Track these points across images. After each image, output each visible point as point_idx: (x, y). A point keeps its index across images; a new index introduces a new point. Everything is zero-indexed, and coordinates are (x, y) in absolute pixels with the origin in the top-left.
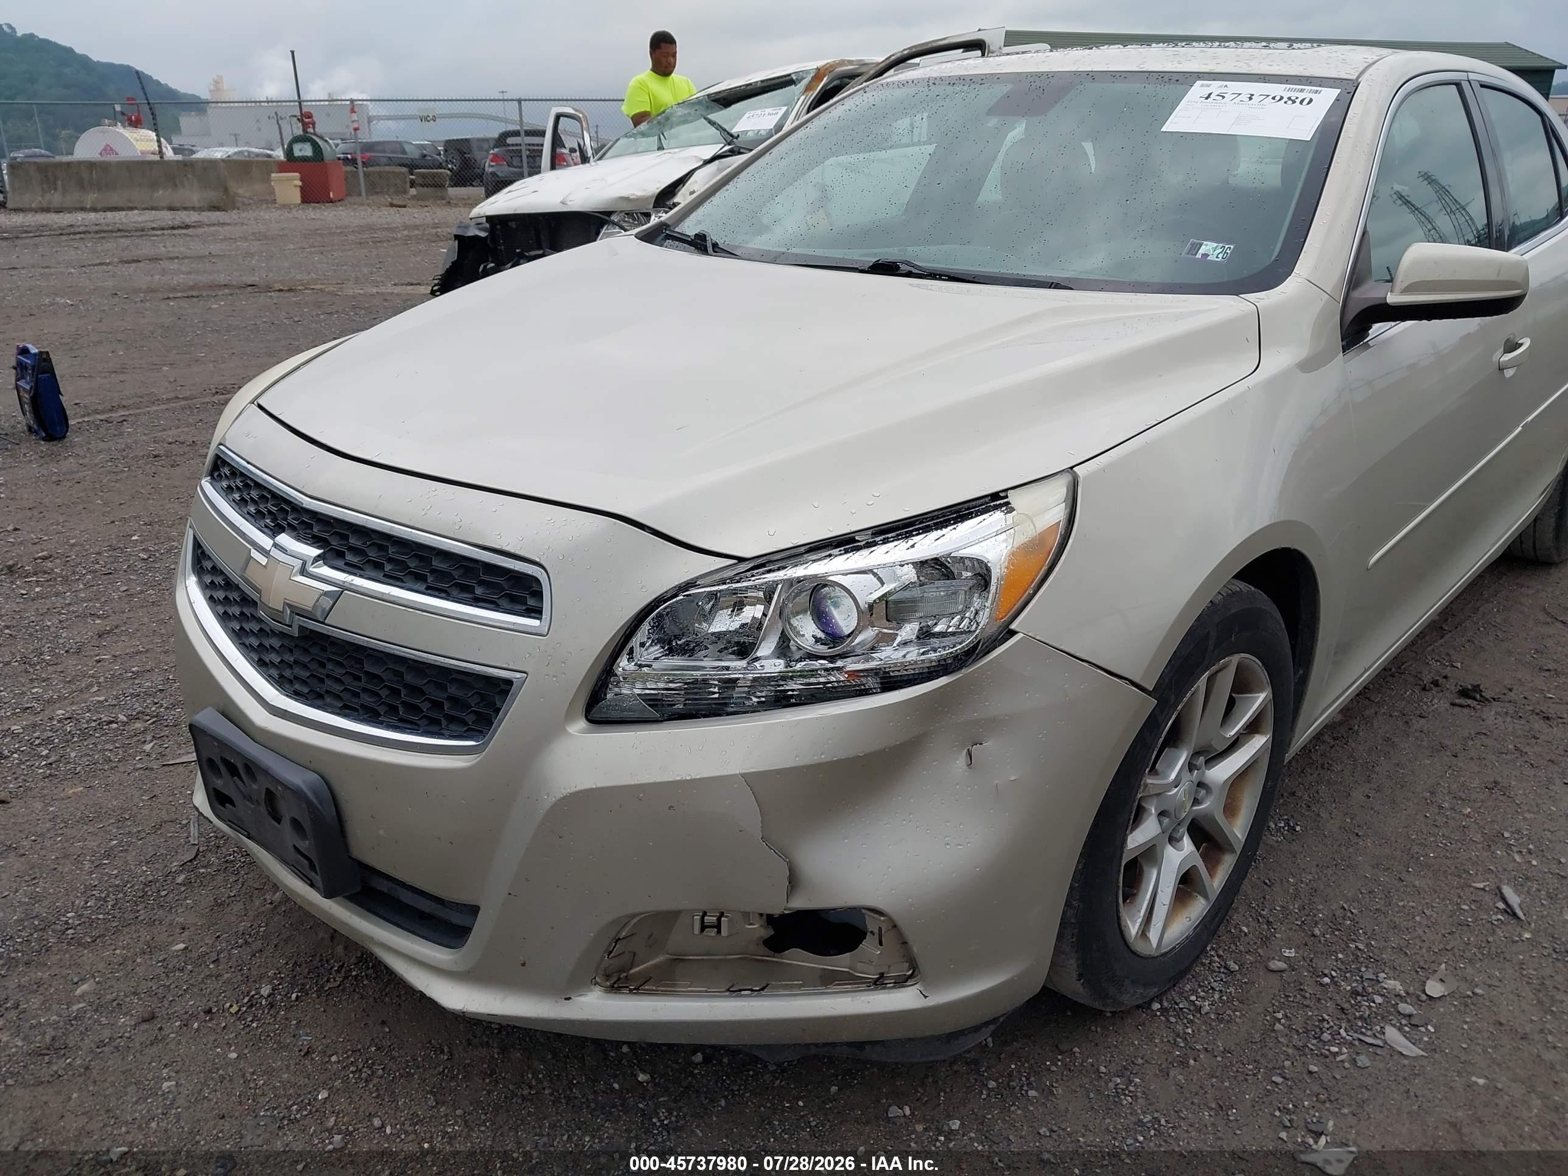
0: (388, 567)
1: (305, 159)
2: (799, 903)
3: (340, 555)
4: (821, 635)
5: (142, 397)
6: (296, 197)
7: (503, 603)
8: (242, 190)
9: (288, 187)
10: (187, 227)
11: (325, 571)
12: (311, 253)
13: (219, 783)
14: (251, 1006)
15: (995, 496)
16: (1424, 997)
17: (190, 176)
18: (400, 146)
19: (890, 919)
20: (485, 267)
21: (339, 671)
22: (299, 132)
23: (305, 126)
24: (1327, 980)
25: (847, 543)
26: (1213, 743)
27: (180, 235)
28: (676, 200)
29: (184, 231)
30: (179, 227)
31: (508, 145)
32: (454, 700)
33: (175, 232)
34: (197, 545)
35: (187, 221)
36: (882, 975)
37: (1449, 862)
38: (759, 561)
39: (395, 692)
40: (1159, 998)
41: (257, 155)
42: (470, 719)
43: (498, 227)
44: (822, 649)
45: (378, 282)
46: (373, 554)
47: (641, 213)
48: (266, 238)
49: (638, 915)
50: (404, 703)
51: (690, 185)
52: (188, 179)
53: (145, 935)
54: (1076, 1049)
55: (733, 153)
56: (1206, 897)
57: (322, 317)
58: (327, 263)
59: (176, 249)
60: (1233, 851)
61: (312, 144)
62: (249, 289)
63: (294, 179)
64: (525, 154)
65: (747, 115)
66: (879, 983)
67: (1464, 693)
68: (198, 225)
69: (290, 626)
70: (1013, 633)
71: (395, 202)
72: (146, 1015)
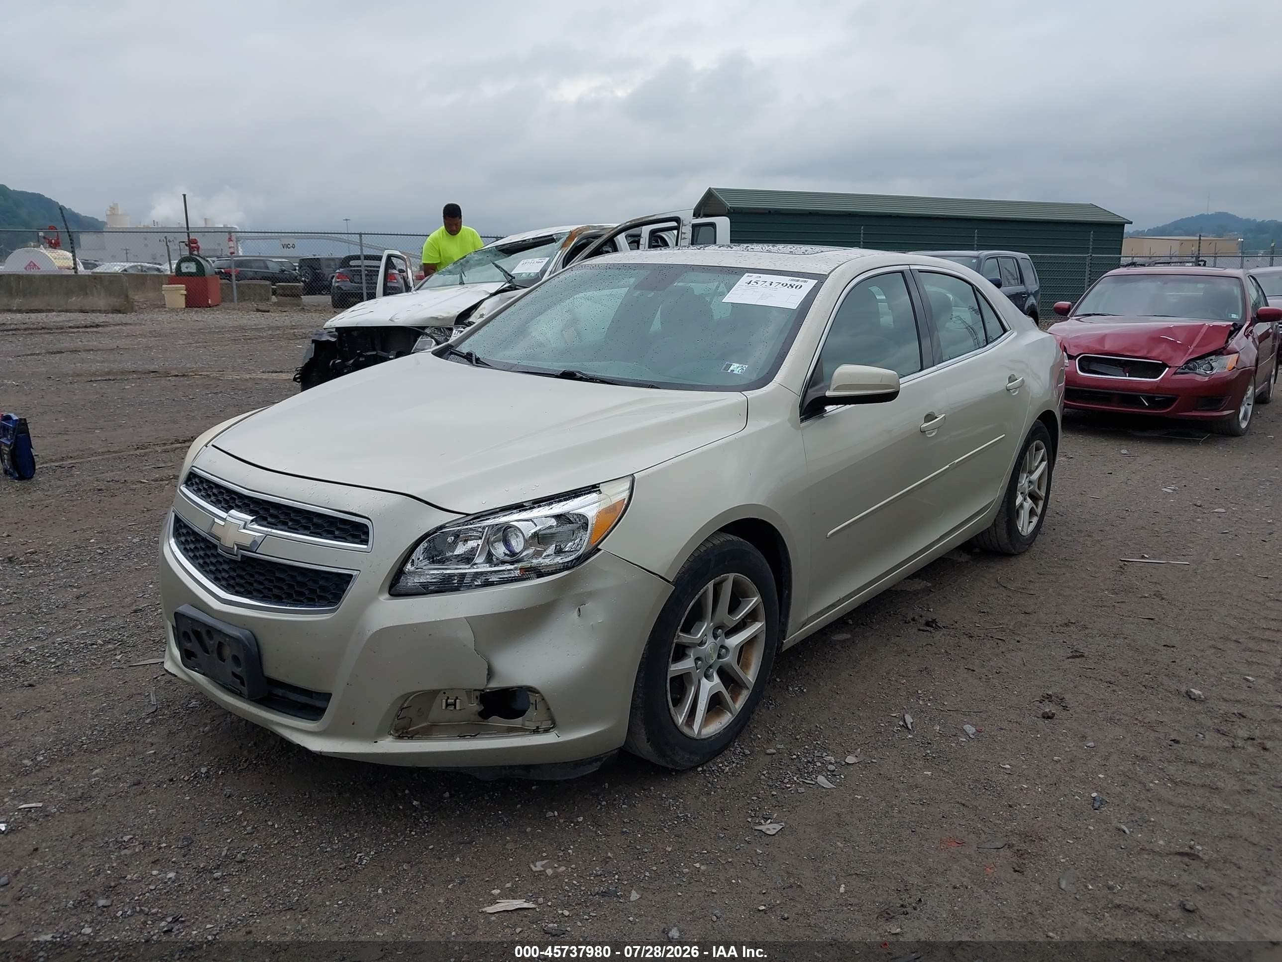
0: (290, 524)
1: (190, 274)
2: (494, 685)
3: (265, 519)
4: (508, 552)
5: (83, 451)
6: (182, 303)
7: (350, 538)
8: (137, 297)
9: (176, 295)
10: (97, 326)
11: (256, 527)
12: (197, 347)
13: (188, 645)
14: (196, 777)
15: (594, 486)
16: (844, 763)
17: (98, 287)
18: (263, 262)
19: (542, 695)
20: (334, 362)
21: (261, 578)
22: (186, 253)
23: (191, 250)
24: (795, 757)
25: (520, 507)
26: (725, 622)
27: (92, 332)
28: (471, 319)
29: (95, 329)
30: (91, 326)
31: (351, 266)
32: (322, 588)
33: (88, 330)
34: (177, 520)
35: (97, 321)
36: (538, 728)
37: (882, 705)
38: (476, 515)
39: (291, 586)
40: (701, 765)
41: (149, 268)
42: (330, 597)
43: (344, 335)
44: (508, 558)
45: (250, 370)
46: (282, 517)
47: (446, 328)
48: (160, 335)
49: (414, 693)
50: (296, 591)
51: (481, 310)
52: (96, 289)
53: (130, 748)
54: (652, 788)
55: (512, 288)
56: (731, 712)
57: (210, 395)
58: (210, 355)
59: (91, 343)
60: (748, 688)
61: (196, 264)
62: (152, 374)
63: (181, 289)
64: (364, 273)
65: (522, 262)
66: (536, 731)
67: (928, 624)
68: (105, 325)
69: (236, 555)
70: (600, 550)
71: (261, 307)
72: (136, 782)
